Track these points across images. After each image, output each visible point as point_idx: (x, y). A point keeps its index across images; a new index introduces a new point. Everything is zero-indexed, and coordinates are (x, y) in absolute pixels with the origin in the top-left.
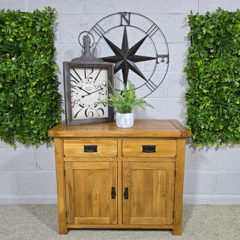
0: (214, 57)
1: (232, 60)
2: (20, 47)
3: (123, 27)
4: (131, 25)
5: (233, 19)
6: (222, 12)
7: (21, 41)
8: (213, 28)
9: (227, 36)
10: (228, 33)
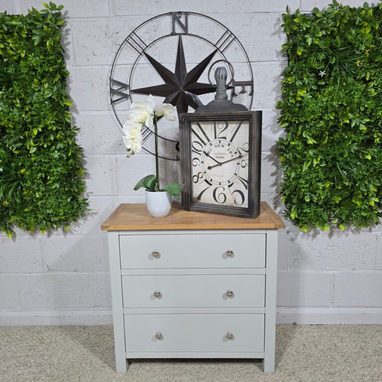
0: (326, 84)
1: (356, 88)
2: (10, 73)
3: (177, 37)
4: (189, 33)
5: (357, 18)
6: (339, 8)
7: (11, 63)
8: (323, 35)
9: (348, 49)
10: (348, 43)
